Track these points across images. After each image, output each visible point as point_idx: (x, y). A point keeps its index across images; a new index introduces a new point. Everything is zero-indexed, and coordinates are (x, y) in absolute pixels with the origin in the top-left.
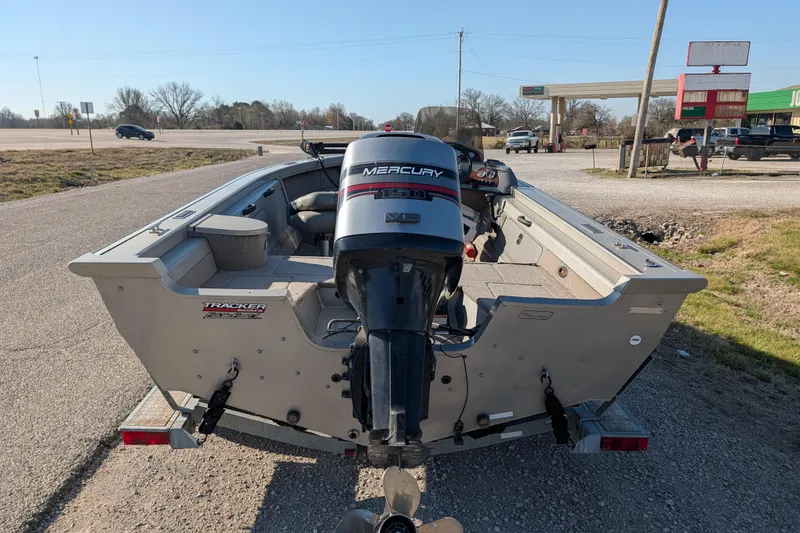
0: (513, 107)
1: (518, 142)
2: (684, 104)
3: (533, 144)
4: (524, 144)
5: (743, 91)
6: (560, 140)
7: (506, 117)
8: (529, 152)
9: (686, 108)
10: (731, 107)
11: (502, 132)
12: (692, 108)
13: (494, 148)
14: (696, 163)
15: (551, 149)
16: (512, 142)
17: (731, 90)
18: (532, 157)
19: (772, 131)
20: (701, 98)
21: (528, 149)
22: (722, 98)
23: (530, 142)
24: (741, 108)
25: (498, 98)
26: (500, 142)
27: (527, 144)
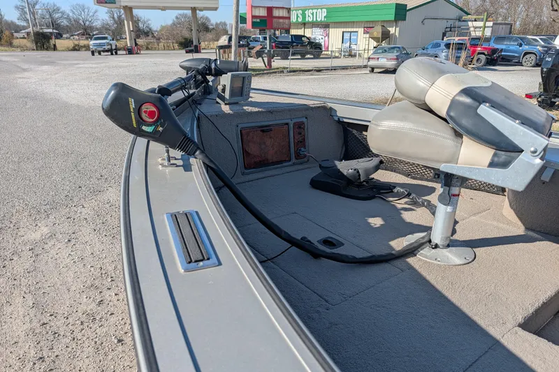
0: (71, 14)
1: (100, 45)
2: (253, 17)
3: (114, 47)
4: (107, 47)
5: (287, 8)
6: (136, 44)
7: (65, 23)
8: (112, 54)
9: (255, 20)
10: (281, 20)
11: (64, 36)
12: (258, 20)
13: (72, 50)
14: (265, 63)
15: (130, 52)
16: (95, 45)
17: (281, 8)
18: (114, 58)
19: (292, 39)
20: (263, 13)
21: (110, 51)
22: (276, 13)
23: (111, 45)
24: (287, 21)
25: (54, 5)
26: (76, 45)
27: (109, 47)
